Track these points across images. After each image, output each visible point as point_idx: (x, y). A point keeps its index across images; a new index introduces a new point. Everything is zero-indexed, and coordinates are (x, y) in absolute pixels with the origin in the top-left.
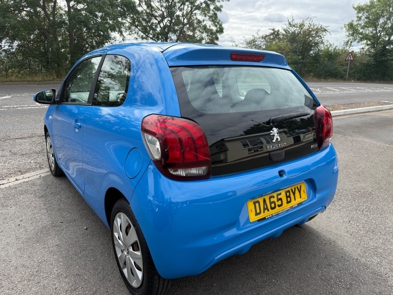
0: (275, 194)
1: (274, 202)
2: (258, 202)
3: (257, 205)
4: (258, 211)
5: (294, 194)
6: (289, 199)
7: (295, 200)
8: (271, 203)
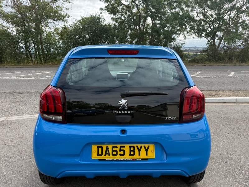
0: (119, 146)
1: (116, 151)
2: (102, 148)
3: (100, 149)
4: (100, 153)
5: (139, 150)
6: (132, 153)
7: (139, 155)
8: (113, 151)
